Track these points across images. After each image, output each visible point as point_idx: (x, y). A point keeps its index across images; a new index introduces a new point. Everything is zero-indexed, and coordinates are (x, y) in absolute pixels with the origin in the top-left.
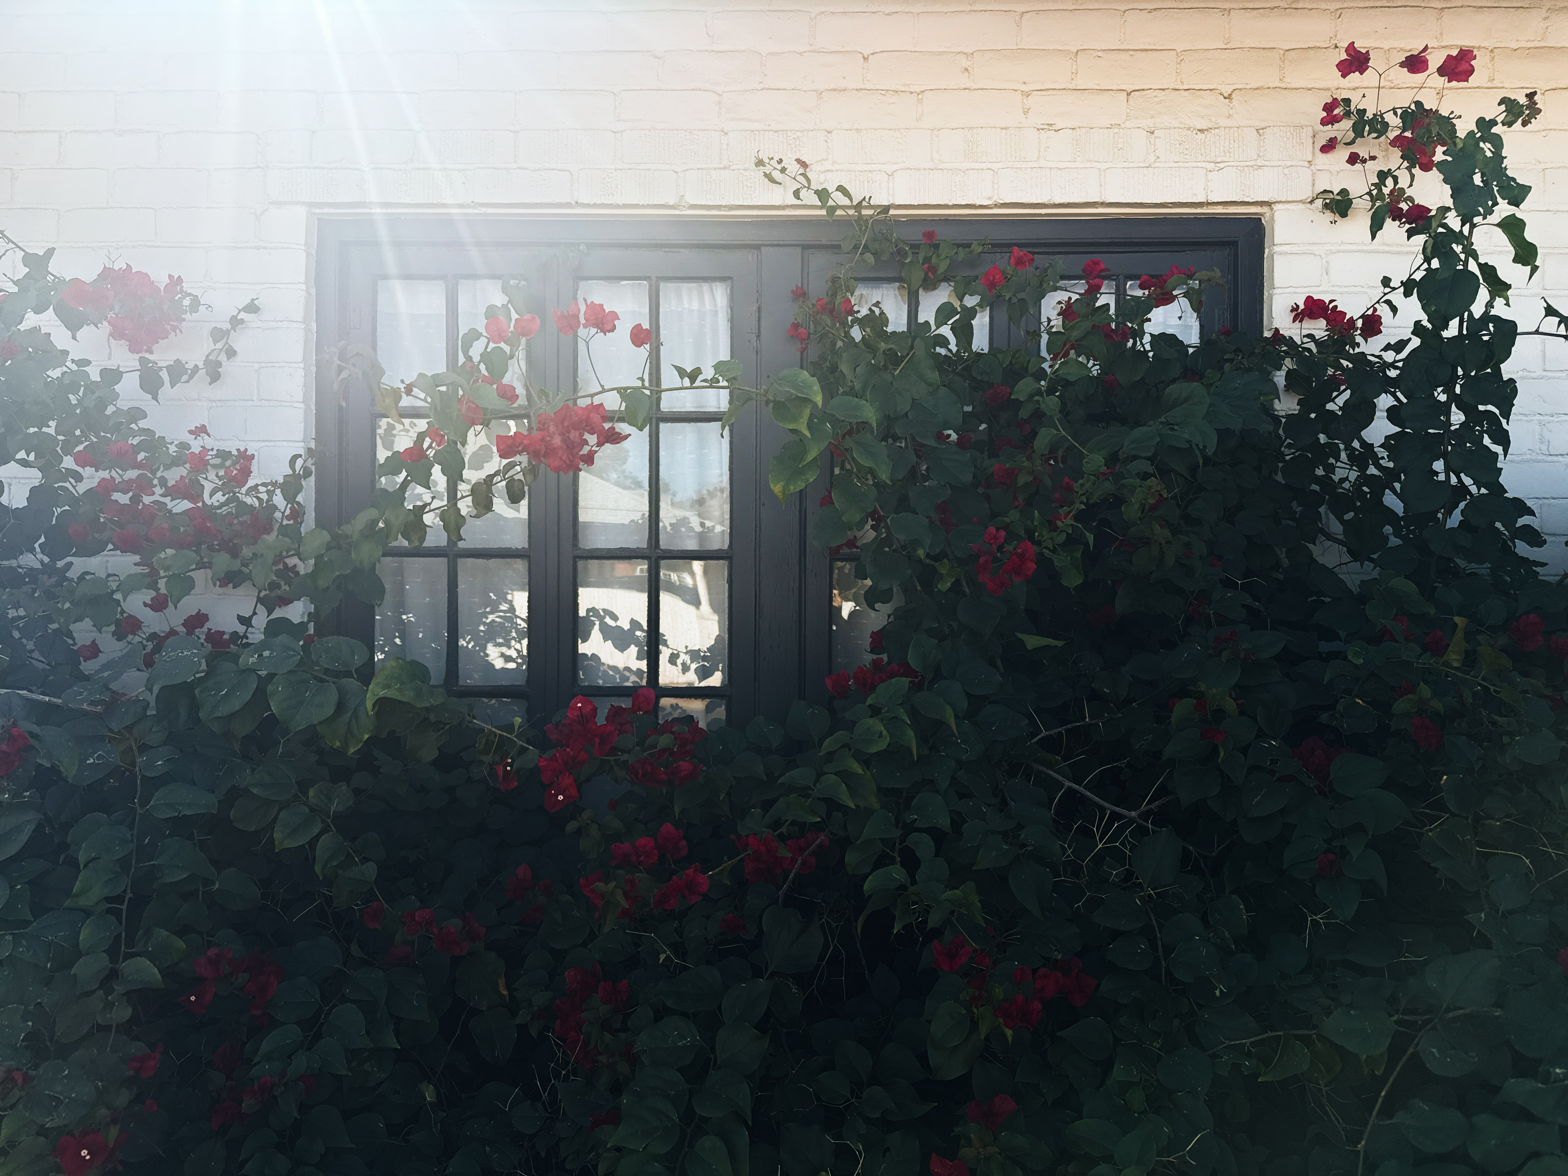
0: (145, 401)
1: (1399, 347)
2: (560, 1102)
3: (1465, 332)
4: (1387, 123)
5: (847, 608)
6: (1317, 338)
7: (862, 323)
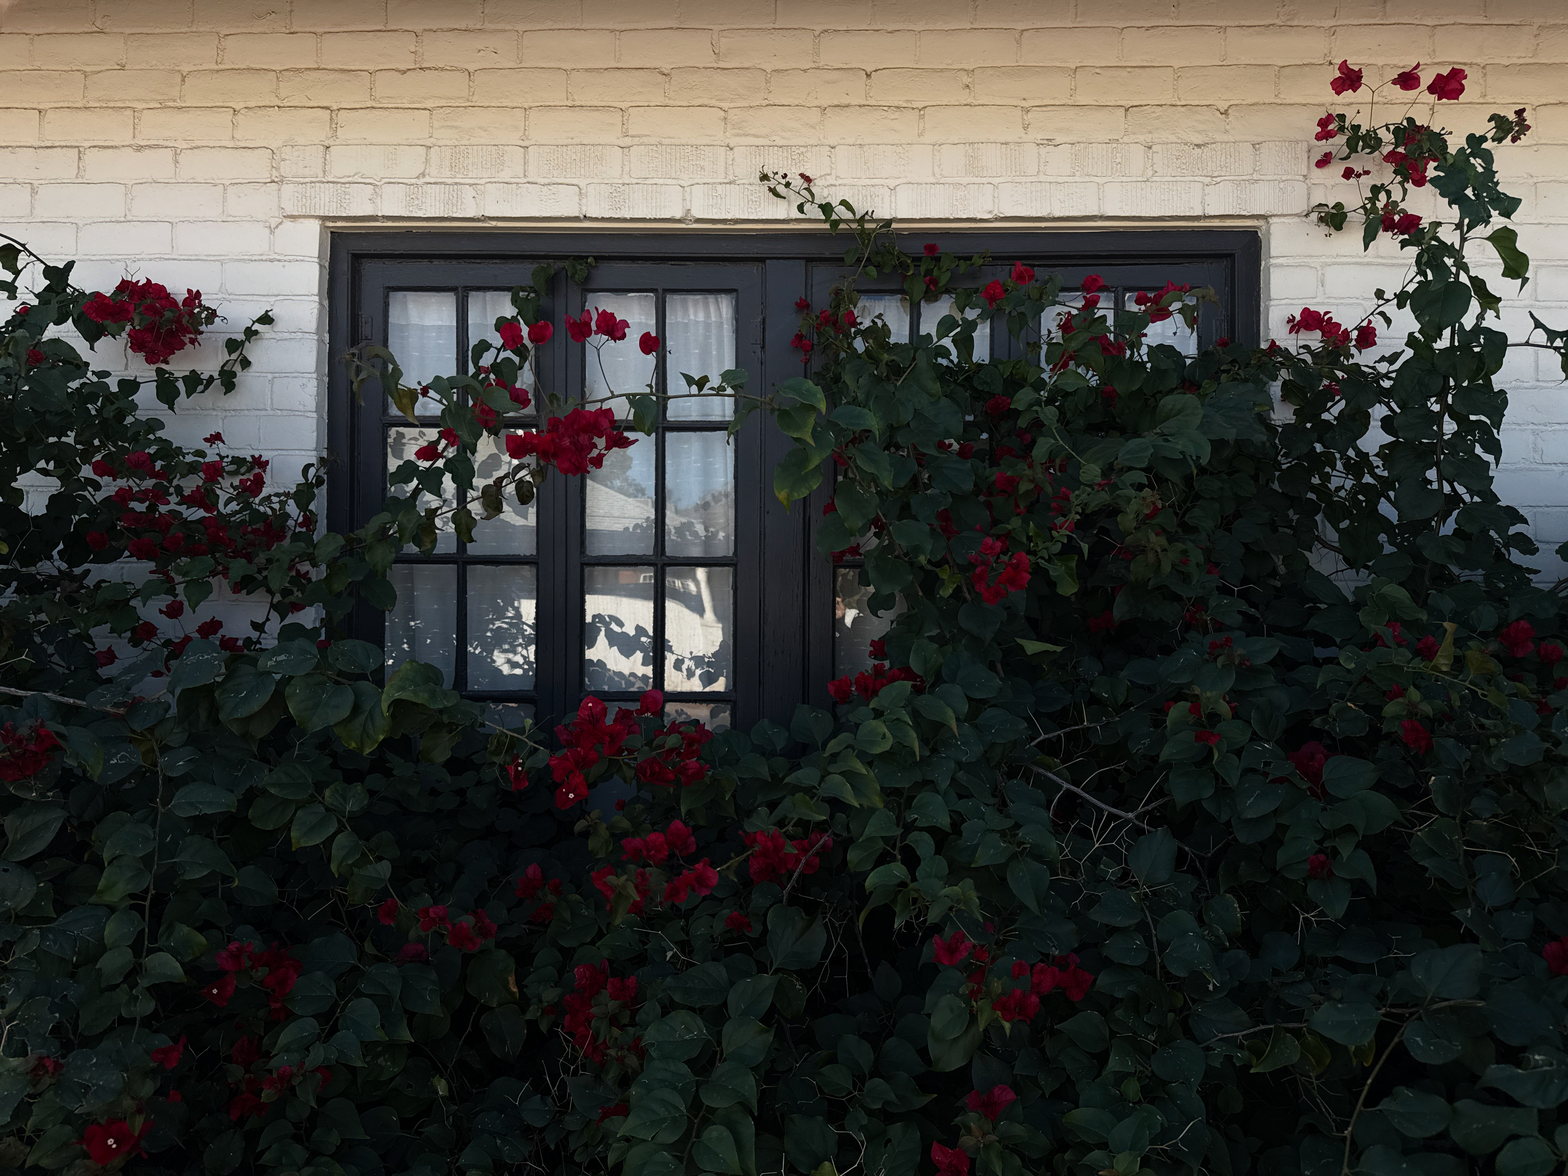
0: (160, 411)
1: (1392, 359)
2: (570, 1096)
3: (1456, 344)
4: (1380, 139)
5: (850, 616)
6: (1313, 349)
7: (866, 334)
